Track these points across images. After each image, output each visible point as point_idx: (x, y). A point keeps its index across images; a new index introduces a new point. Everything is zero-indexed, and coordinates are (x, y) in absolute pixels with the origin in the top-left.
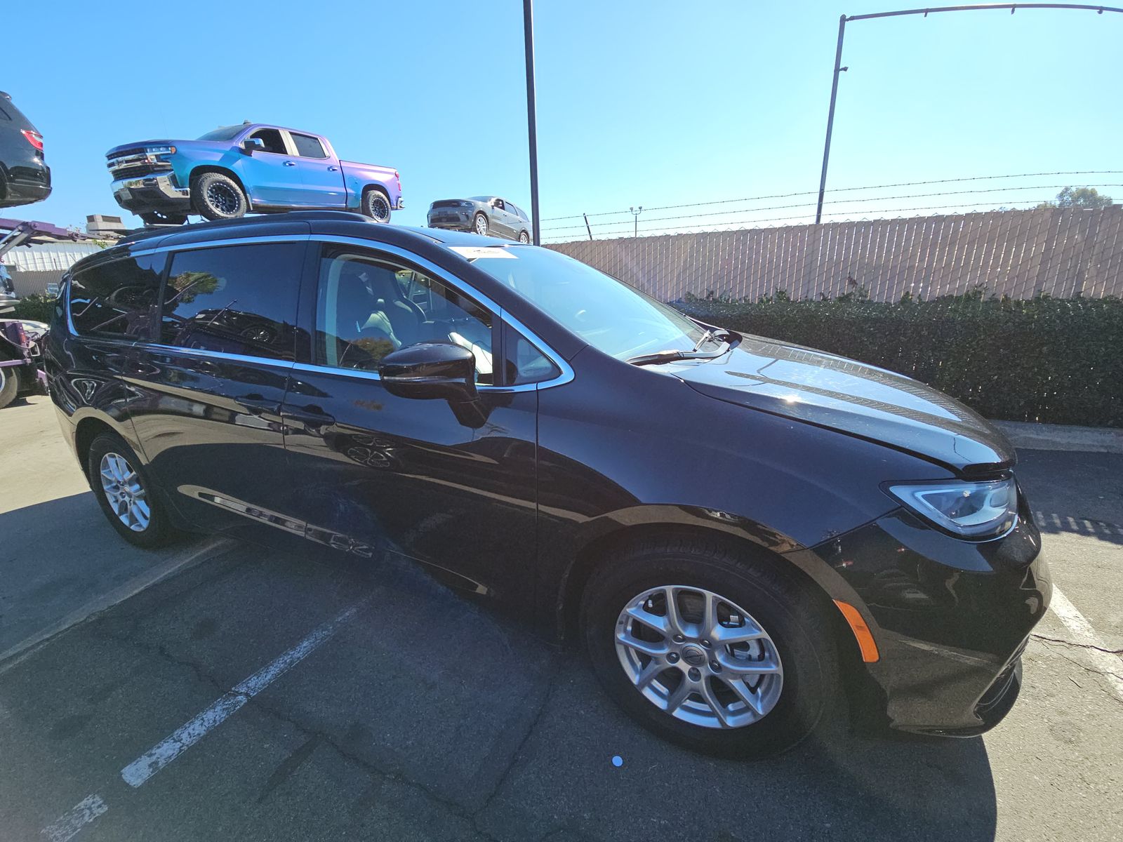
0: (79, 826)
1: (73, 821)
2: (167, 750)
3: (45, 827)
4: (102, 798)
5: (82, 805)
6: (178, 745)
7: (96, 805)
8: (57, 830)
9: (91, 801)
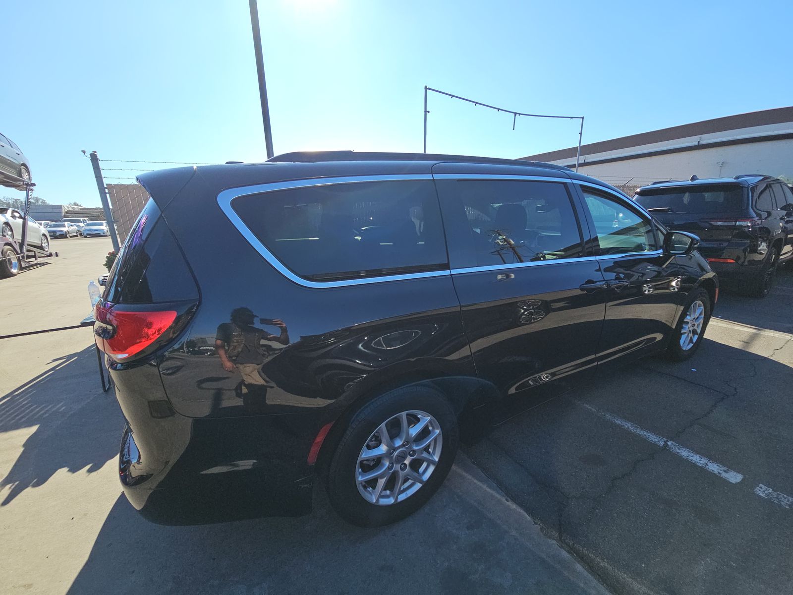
0: (776, 493)
1: (775, 496)
2: (714, 467)
3: (786, 508)
4: (755, 488)
5: (763, 495)
6: (709, 464)
7: (761, 489)
8: (783, 502)
9: (759, 492)
